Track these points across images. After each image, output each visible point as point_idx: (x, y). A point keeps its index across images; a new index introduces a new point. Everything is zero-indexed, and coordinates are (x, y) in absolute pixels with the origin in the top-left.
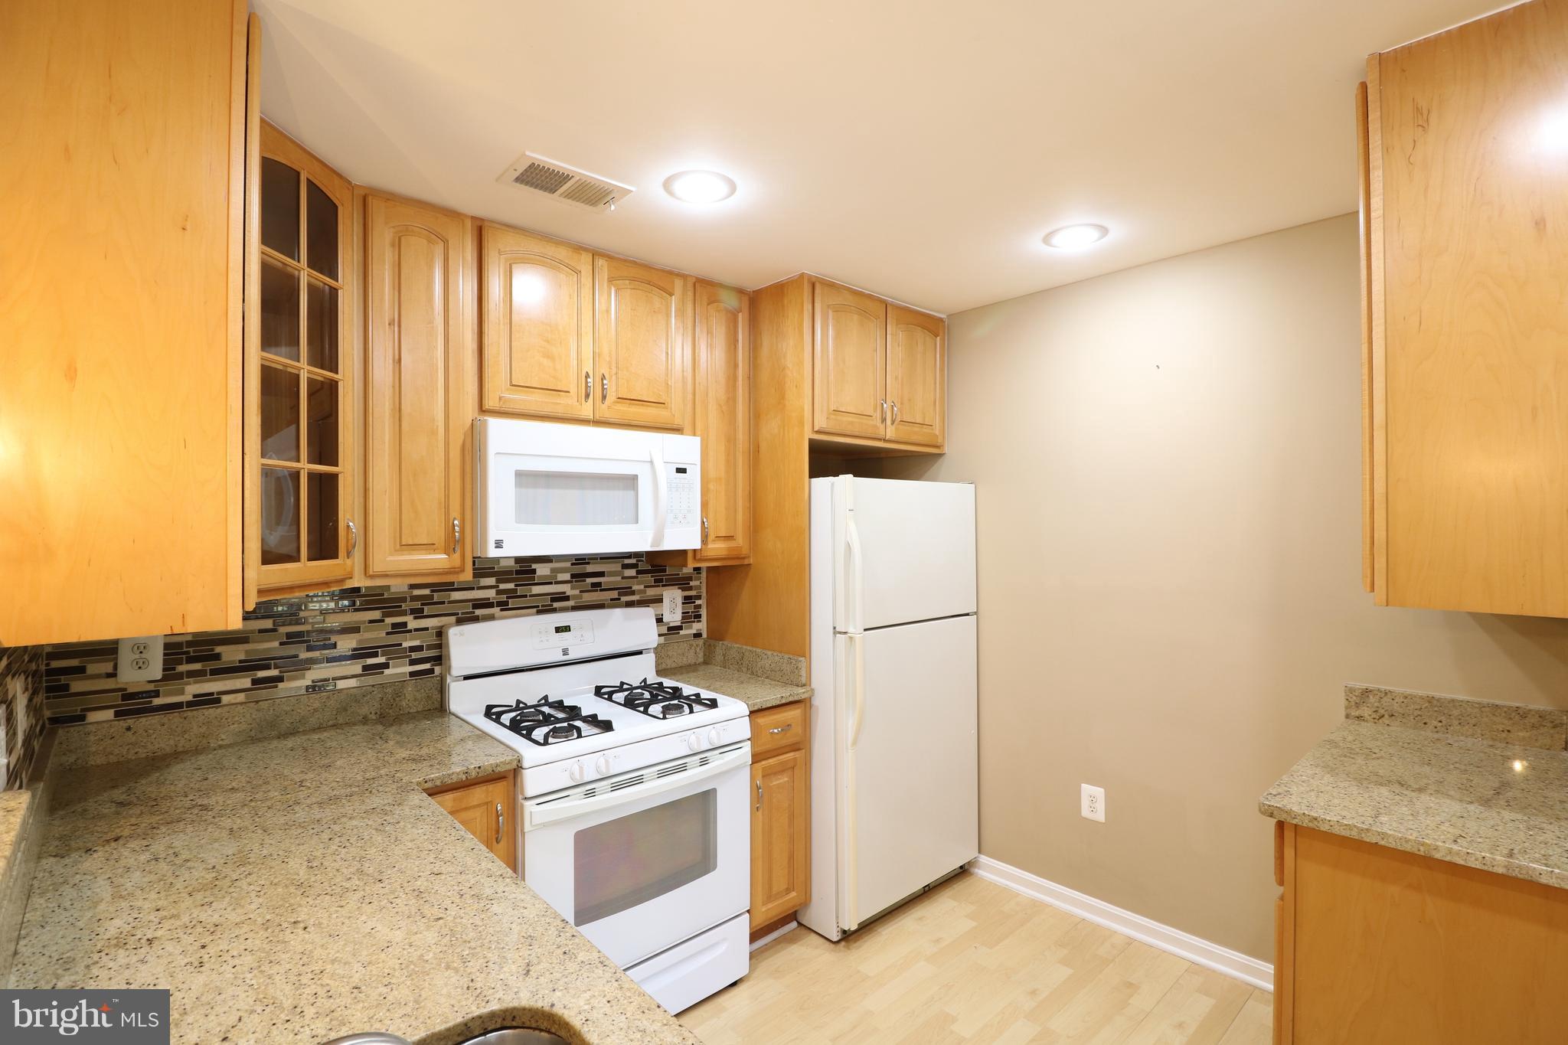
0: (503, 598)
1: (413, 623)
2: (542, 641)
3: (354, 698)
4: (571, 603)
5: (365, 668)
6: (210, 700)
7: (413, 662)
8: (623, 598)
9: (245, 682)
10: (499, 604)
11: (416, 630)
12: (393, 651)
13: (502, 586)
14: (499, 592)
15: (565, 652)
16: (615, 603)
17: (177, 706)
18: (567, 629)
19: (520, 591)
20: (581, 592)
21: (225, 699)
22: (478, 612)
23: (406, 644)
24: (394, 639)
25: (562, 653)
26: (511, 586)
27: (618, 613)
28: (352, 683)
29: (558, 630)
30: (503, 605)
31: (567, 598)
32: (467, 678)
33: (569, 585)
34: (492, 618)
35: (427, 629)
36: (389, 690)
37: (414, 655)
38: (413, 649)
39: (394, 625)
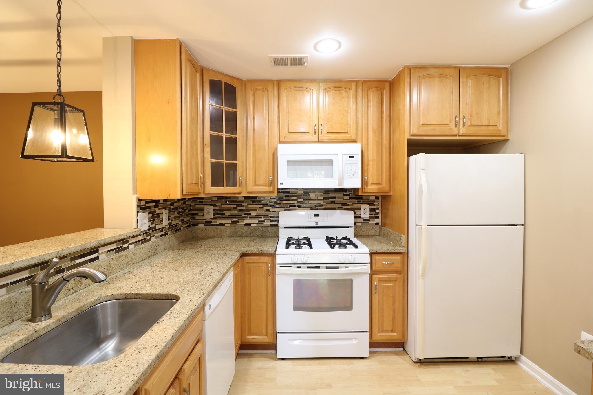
0: (299, 204)
1: (271, 210)
2: (309, 219)
3: (255, 229)
4: (323, 207)
5: (259, 221)
6: (222, 225)
7: (272, 221)
8: (343, 206)
9: (230, 221)
10: (298, 206)
11: (273, 212)
12: (266, 217)
13: (299, 200)
14: (298, 202)
15: (317, 223)
16: (340, 208)
17: (216, 225)
18: (318, 216)
19: (305, 202)
20: (327, 203)
21: (226, 225)
22: (291, 208)
23: (270, 216)
24: (266, 214)
25: (315, 224)
26: (302, 200)
27: (338, 212)
28: (255, 225)
29: (315, 216)
30: (299, 206)
31: (322, 206)
32: (285, 228)
33: (322, 201)
34: (295, 210)
35: (275, 212)
36: (264, 229)
37: (272, 219)
38: (271, 217)
39: (266, 210)
